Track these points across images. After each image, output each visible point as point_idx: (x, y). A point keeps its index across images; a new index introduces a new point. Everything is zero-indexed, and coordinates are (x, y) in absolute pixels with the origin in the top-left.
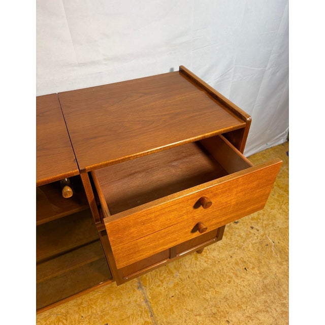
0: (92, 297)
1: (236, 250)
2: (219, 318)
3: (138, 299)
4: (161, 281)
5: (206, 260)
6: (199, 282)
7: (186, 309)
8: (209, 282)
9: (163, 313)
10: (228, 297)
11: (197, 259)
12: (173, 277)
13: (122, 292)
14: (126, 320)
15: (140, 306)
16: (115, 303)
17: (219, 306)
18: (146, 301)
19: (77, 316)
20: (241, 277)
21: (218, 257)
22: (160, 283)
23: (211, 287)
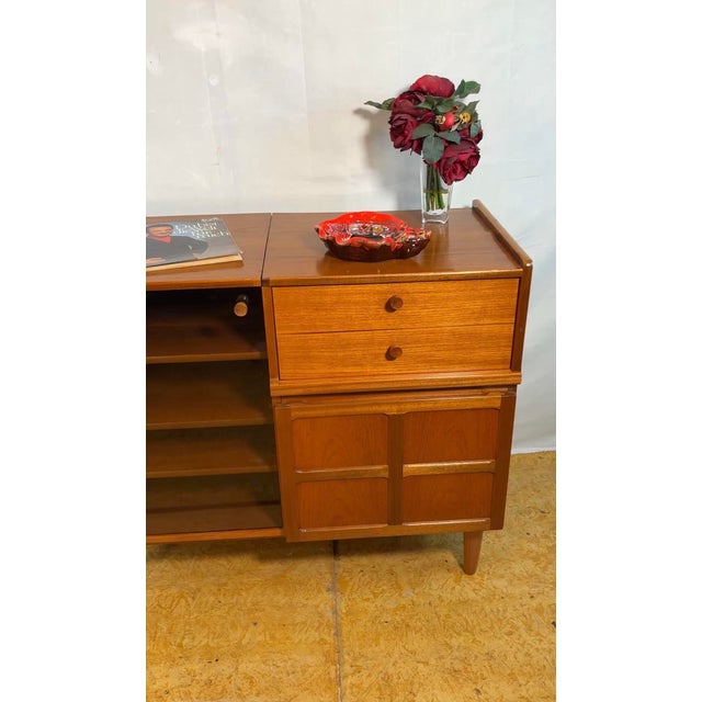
0: (245, 581)
1: (546, 590)
2: (461, 681)
3: (322, 605)
4: (374, 594)
5: (477, 587)
6: (448, 616)
7: (404, 647)
8: (467, 623)
9: (359, 639)
10: (495, 654)
11: (460, 581)
12: (400, 595)
13: (298, 587)
14: (291, 627)
15: (321, 615)
16: (281, 600)
17: (471, 662)
18: (335, 612)
19: (212, 599)
20: (538, 634)
21: (505, 590)
22: (372, 596)
23: (467, 630)
